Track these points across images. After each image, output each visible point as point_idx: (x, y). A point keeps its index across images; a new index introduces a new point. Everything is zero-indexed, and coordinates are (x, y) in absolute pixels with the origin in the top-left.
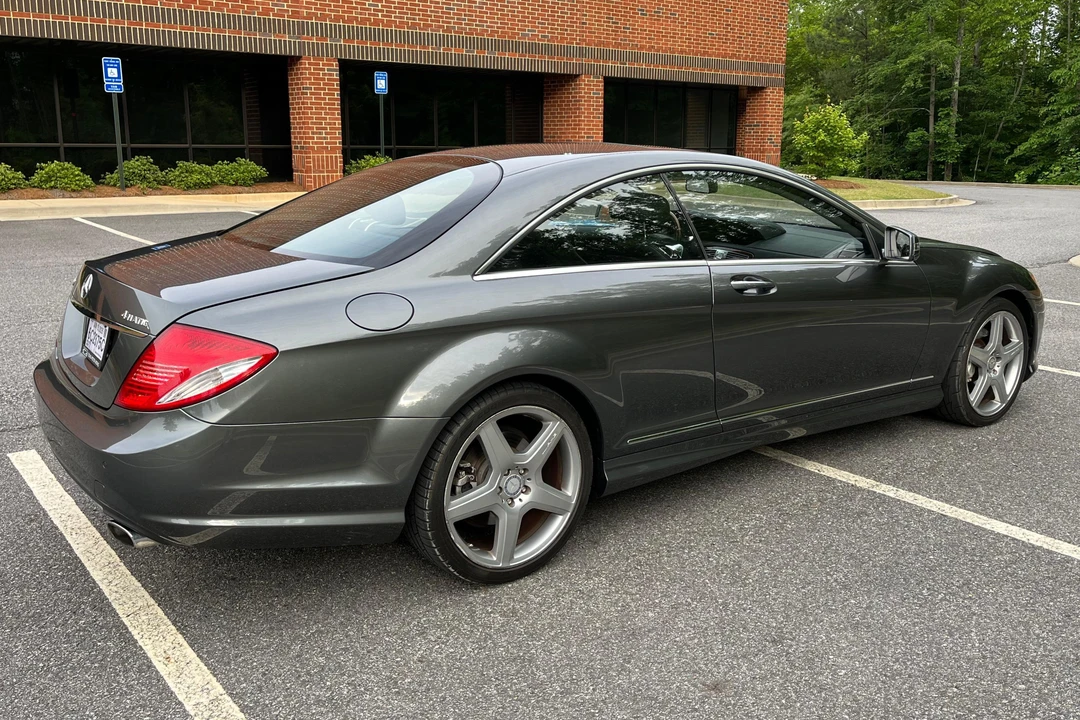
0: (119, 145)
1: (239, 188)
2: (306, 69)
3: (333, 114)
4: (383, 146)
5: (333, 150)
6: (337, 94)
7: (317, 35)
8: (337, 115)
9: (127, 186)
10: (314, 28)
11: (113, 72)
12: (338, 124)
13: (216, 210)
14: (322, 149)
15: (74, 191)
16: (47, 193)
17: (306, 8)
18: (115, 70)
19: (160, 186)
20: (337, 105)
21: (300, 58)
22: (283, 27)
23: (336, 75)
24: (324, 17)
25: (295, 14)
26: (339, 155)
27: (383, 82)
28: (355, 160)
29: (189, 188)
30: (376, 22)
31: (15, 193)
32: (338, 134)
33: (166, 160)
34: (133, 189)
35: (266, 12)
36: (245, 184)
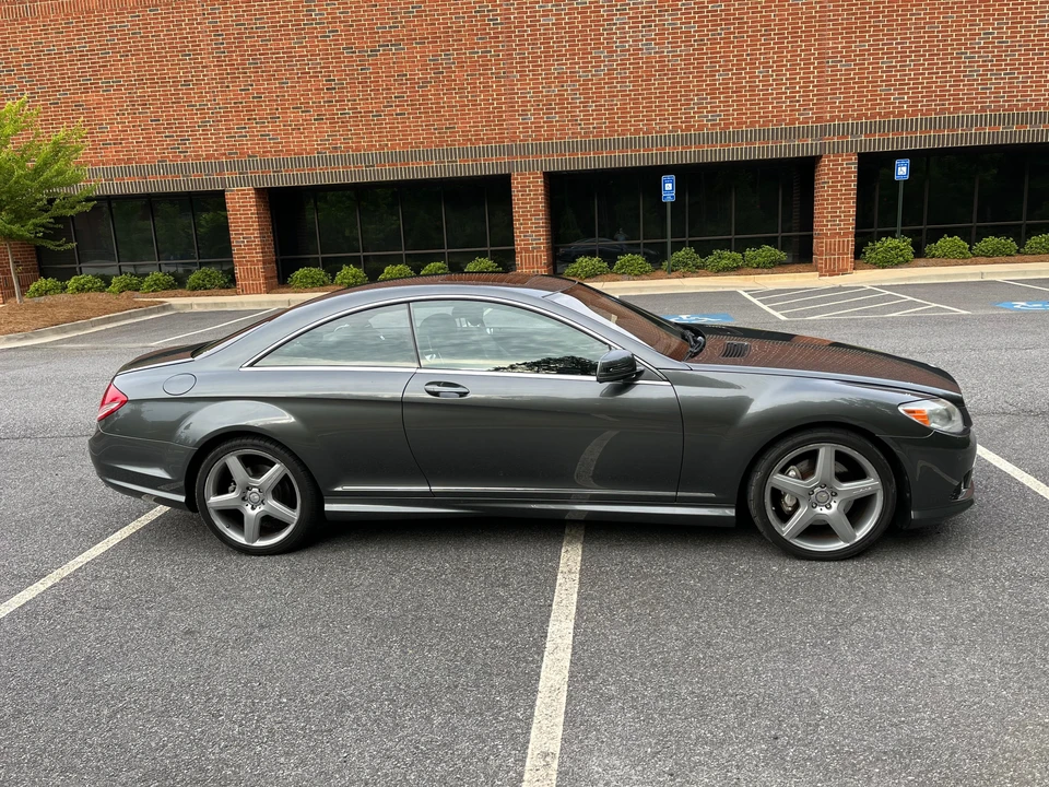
0: (669, 240)
1: (759, 270)
2: (825, 166)
3: (849, 203)
4: (899, 228)
5: (846, 235)
6: (853, 185)
7: (839, 134)
8: (852, 203)
9: (673, 271)
10: (835, 132)
11: (669, 186)
12: (853, 211)
13: (721, 290)
14: (834, 235)
15: (636, 275)
16: (619, 277)
17: (830, 112)
18: (670, 185)
19: (697, 270)
20: (853, 194)
21: (821, 157)
22: (808, 132)
23: (854, 168)
24: (846, 118)
25: (819, 119)
26: (851, 238)
27: (904, 169)
28: (873, 242)
29: (719, 271)
30: (901, 114)
31: (599, 278)
32: (852, 220)
33: (704, 250)
34: (677, 274)
35: (792, 122)
36: (764, 267)
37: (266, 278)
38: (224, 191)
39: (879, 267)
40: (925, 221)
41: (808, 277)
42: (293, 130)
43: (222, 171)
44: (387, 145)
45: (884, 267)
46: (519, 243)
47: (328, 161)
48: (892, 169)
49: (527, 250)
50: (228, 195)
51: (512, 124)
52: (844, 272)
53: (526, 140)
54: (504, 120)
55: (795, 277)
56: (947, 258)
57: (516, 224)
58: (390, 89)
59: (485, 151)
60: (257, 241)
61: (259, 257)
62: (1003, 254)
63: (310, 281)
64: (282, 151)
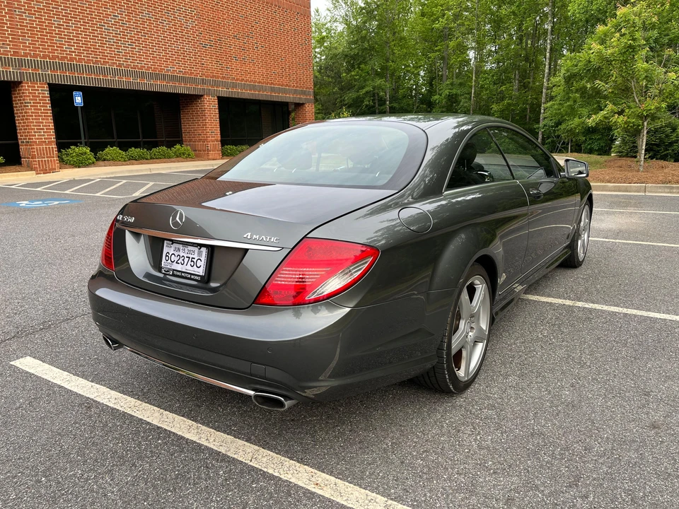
2: (26, 90)
3: (48, 119)
4: (83, 140)
5: (50, 143)
6: (49, 106)
7: (32, 67)
8: (50, 120)
10: (29, 64)
12: (52, 126)
14: (41, 143)
17: (23, 50)
20: (50, 113)
21: (21, 82)
23: (47, 94)
24: (35, 56)
25: (16, 53)
26: (54, 146)
27: (79, 98)
28: (65, 149)
30: (72, 59)
32: (52, 132)
39: (76, 167)
40: (115, 136)
41: (27, 175)
45: (79, 167)
48: (72, 100)
52: (52, 170)
55: (17, 176)
56: (114, 161)
62: (143, 158)
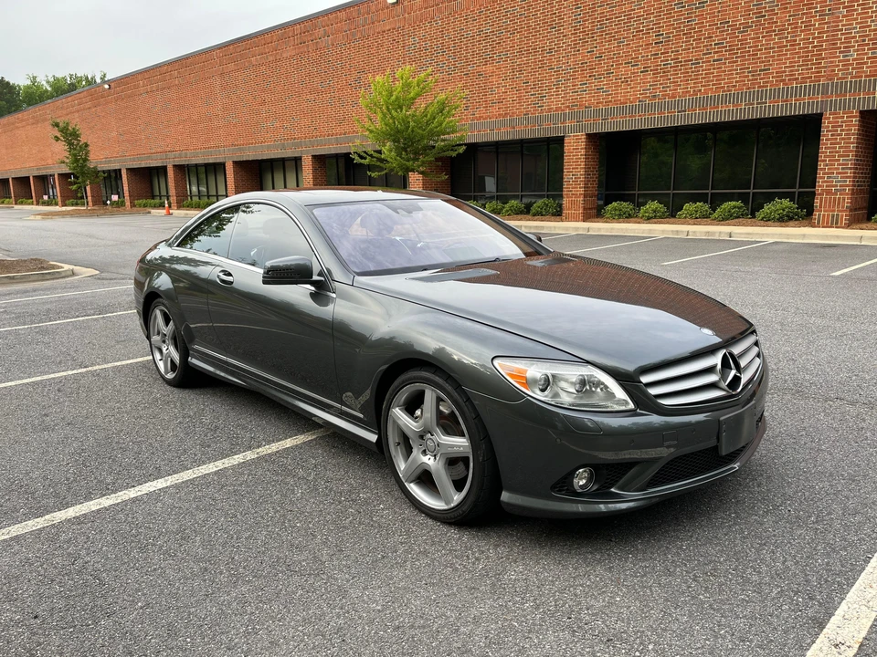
37: (584, 209)
38: (564, 137)
42: (622, 82)
43: (565, 120)
44: (700, 90)
46: (821, 184)
47: (648, 108)
49: (829, 192)
50: (566, 140)
51: (831, 62)
53: (844, 78)
54: (823, 59)
57: (821, 165)
58: (711, 37)
59: (796, 91)
60: (582, 178)
61: (582, 191)
63: (617, 213)
64: (611, 101)
